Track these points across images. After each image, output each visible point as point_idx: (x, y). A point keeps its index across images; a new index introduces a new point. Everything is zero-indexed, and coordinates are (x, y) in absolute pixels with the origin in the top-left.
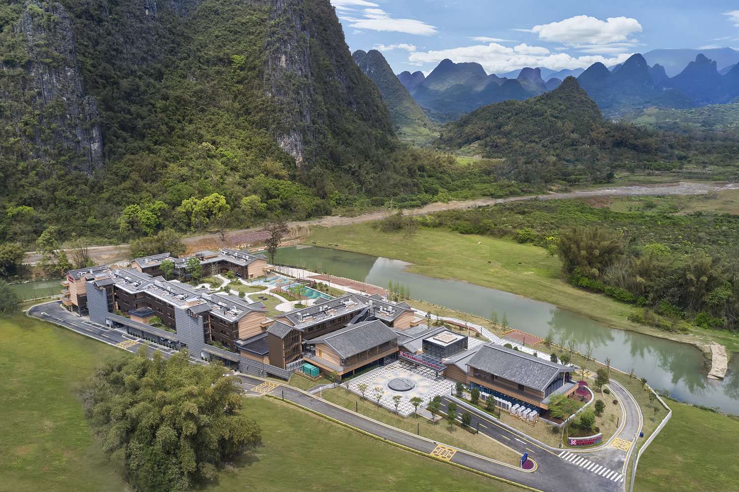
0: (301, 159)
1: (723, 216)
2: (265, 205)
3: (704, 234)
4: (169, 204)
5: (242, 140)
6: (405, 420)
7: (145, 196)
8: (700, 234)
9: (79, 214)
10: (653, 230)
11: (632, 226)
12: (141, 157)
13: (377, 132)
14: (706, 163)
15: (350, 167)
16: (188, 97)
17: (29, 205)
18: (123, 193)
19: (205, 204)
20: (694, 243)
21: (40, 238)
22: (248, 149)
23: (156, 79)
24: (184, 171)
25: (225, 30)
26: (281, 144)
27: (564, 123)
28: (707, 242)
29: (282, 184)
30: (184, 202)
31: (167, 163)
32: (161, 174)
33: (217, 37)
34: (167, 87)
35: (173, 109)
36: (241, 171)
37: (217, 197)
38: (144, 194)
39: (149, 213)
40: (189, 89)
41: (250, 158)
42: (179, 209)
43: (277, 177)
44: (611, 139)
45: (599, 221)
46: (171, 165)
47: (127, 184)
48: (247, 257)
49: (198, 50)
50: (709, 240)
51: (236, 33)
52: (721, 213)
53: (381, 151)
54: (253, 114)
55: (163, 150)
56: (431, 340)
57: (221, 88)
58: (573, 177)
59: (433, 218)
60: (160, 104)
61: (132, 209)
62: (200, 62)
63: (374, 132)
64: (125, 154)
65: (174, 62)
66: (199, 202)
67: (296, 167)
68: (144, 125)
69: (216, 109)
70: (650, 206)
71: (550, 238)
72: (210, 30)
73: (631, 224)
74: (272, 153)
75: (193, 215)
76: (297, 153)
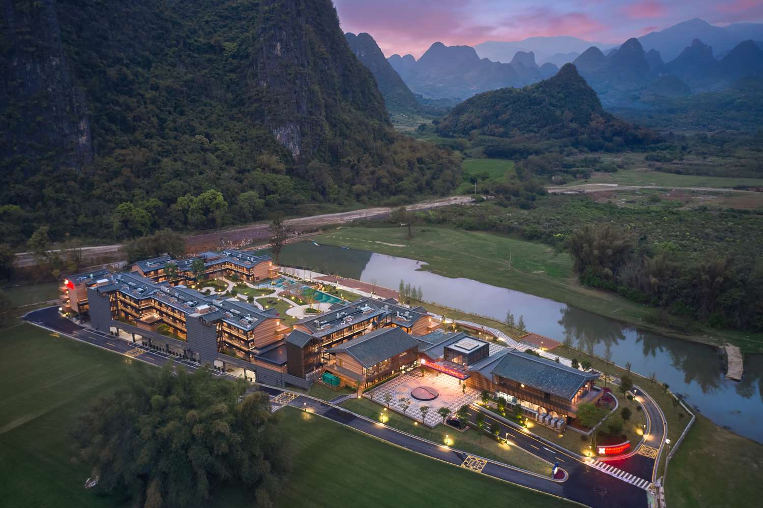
0: (298, 153)
1: (727, 210)
2: (263, 201)
3: (710, 230)
4: (162, 200)
5: (237, 133)
6: (433, 431)
7: (138, 193)
8: (707, 231)
9: (69, 213)
10: (660, 226)
11: (638, 222)
12: (133, 151)
13: (374, 123)
14: (706, 154)
15: (349, 161)
16: (179, 87)
17: (15, 204)
18: (114, 190)
19: (203, 201)
20: (702, 240)
21: (31, 239)
22: (242, 142)
23: (143, 68)
24: (179, 165)
25: (216, 15)
26: (277, 136)
27: (563, 112)
28: (715, 239)
29: (280, 179)
30: (180, 199)
31: (159, 158)
32: (154, 169)
33: (207, 22)
34: (156, 77)
35: (163, 100)
36: (236, 164)
37: (214, 194)
38: (137, 191)
39: (143, 211)
40: (179, 78)
41: (245, 151)
42: (173, 206)
43: (275, 171)
44: (610, 129)
45: (605, 217)
46: (164, 160)
47: (118, 181)
48: (252, 259)
49: (188, 37)
50: (716, 237)
51: (227, 18)
52: (725, 207)
53: (379, 143)
54: (247, 105)
55: (155, 143)
56: (452, 347)
57: (213, 77)
58: (574, 169)
59: (436, 213)
60: (149, 95)
61: (126, 207)
62: (190, 49)
63: (371, 123)
64: (115, 148)
65: (162, 50)
66: (195, 199)
67: (293, 161)
68: (134, 117)
69: (208, 100)
70: (655, 200)
71: (558, 235)
72: (199, 15)
73: (638, 219)
74: (268, 146)
75: (190, 212)
76: (294, 145)
